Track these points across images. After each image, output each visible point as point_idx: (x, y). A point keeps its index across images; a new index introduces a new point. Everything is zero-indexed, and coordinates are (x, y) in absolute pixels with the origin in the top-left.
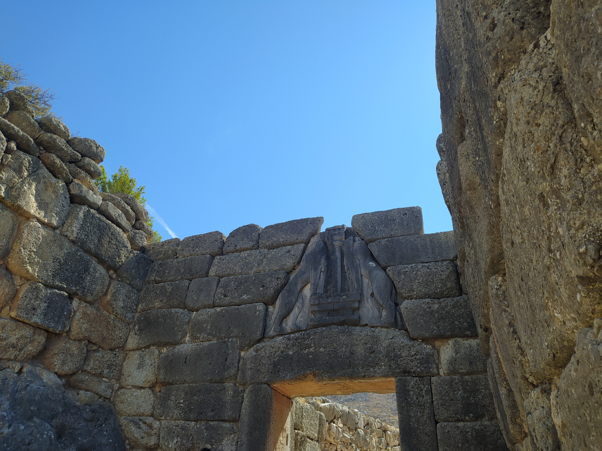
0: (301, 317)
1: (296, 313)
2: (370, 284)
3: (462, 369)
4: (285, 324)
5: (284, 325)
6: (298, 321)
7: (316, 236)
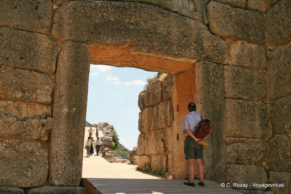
3: (245, 63)
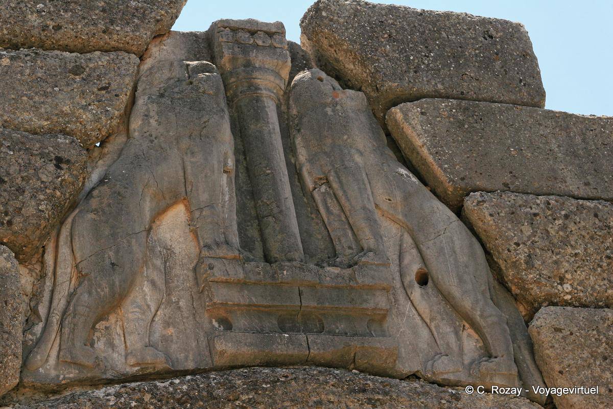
0: (167, 324)
1: (148, 306)
2: (408, 240)
4: (103, 340)
5: (100, 345)
6: (157, 336)
7: (168, 41)
